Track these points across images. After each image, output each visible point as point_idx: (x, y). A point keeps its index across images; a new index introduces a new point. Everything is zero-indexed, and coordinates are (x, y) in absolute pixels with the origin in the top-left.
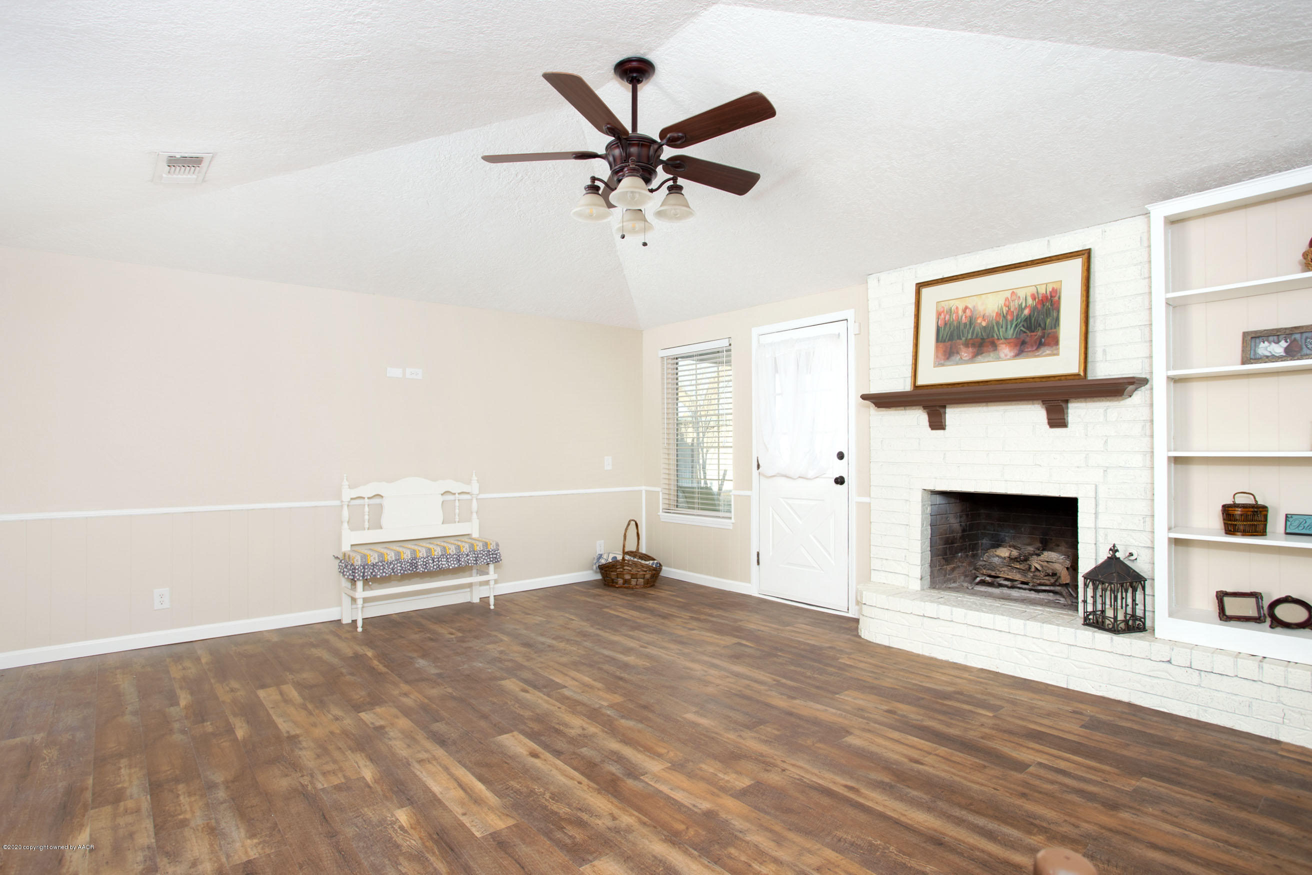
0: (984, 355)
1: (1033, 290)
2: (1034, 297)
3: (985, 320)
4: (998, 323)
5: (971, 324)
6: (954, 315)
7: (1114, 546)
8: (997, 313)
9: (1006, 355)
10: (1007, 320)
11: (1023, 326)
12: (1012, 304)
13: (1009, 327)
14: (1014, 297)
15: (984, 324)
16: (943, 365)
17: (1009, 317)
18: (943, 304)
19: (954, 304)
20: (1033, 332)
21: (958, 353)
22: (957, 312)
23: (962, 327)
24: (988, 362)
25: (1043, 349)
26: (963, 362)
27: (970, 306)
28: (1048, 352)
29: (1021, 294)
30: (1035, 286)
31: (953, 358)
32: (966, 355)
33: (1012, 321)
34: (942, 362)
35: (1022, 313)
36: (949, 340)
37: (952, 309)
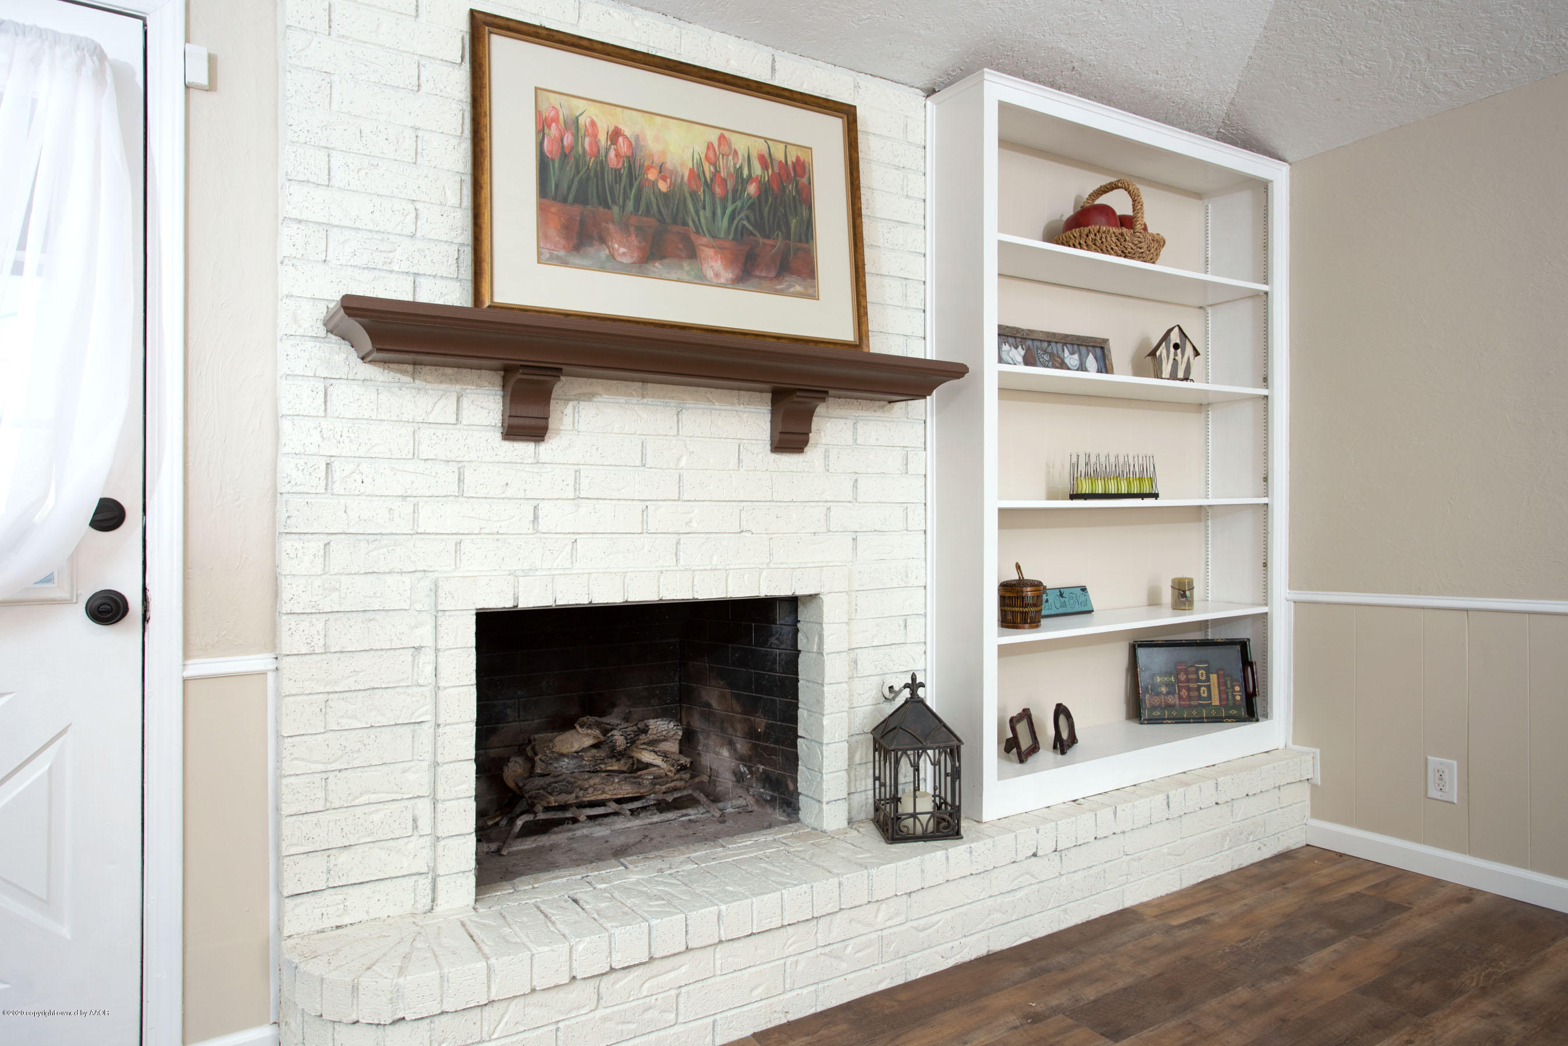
0: (666, 261)
1: (760, 146)
2: (765, 161)
3: (664, 179)
4: (693, 195)
5: (631, 177)
6: (587, 140)
7: (914, 678)
8: (691, 171)
9: (717, 275)
10: (713, 194)
11: (748, 218)
12: (721, 162)
13: (719, 211)
14: (725, 149)
15: (663, 186)
16: (564, 263)
17: (718, 190)
18: (554, 100)
19: (588, 113)
20: (769, 238)
21: (603, 240)
22: (595, 136)
23: (609, 177)
24: (679, 280)
25: (789, 279)
26: (611, 265)
27: (627, 131)
28: (798, 288)
29: (740, 145)
30: (766, 139)
31: (591, 250)
32: (622, 250)
33: (724, 200)
34: (562, 253)
35: (744, 190)
36: (576, 201)
37: (581, 121)
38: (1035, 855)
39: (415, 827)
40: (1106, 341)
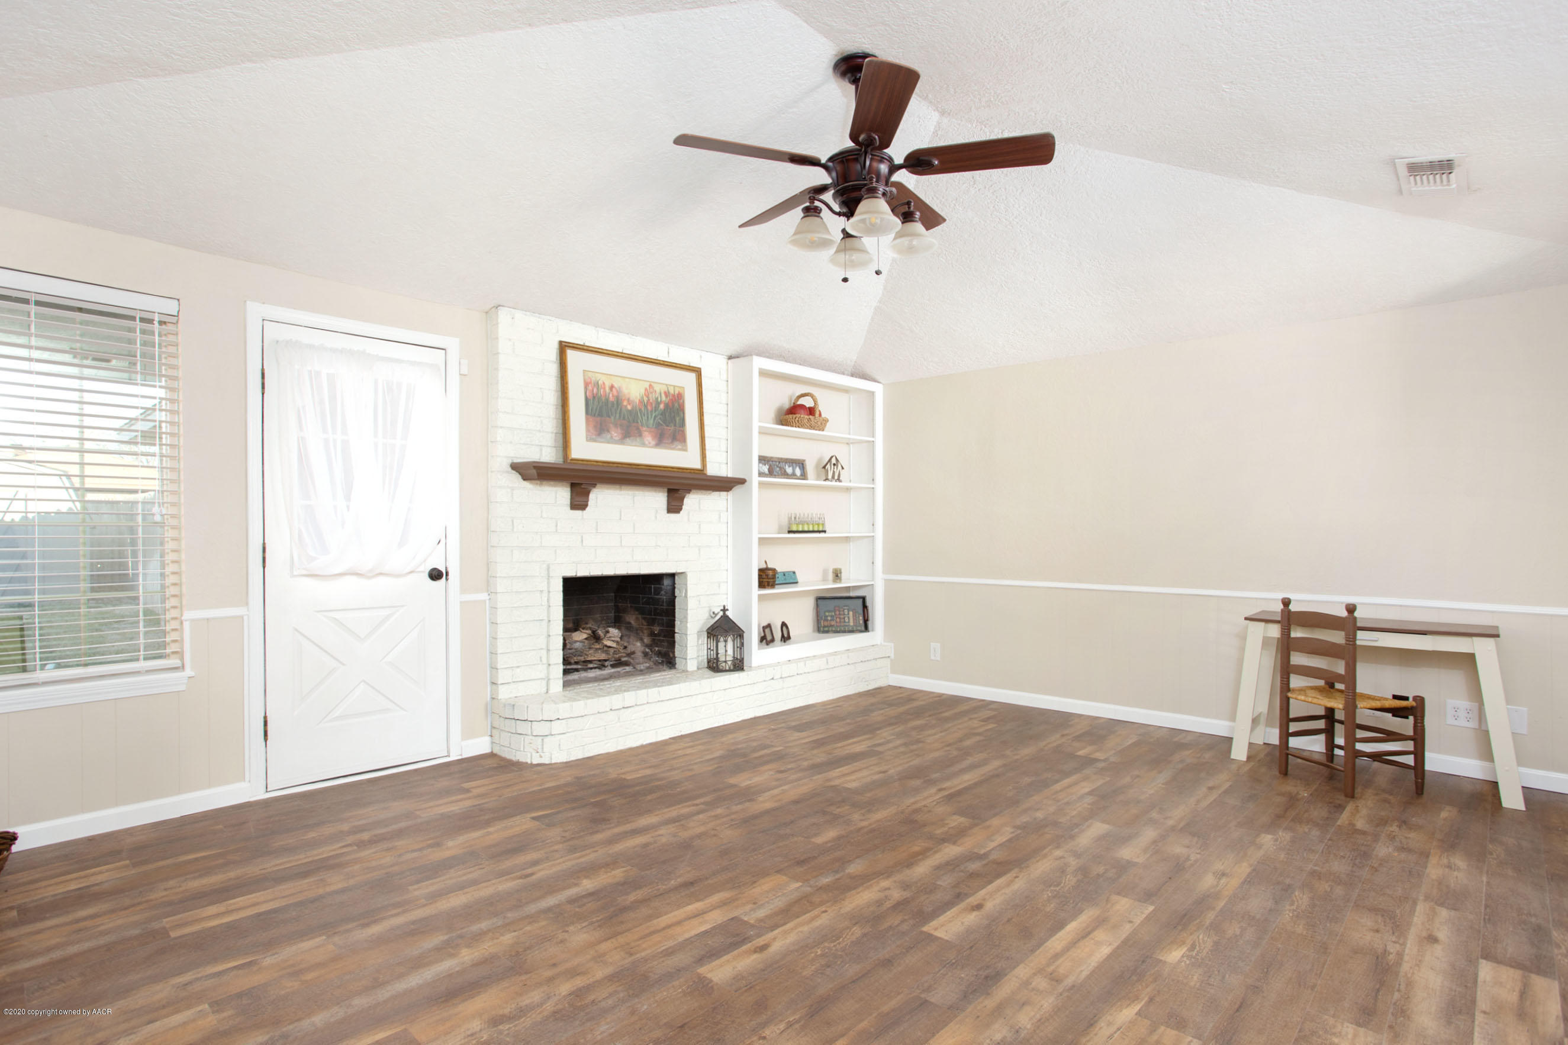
0: (632, 438)
1: (664, 388)
2: (667, 394)
3: (630, 404)
4: (640, 410)
5: (618, 404)
6: (602, 391)
7: (724, 607)
8: (639, 400)
9: (650, 443)
10: (648, 410)
11: (660, 418)
12: (650, 396)
13: (650, 416)
14: (651, 390)
15: (629, 407)
16: (594, 441)
17: (649, 408)
18: (590, 374)
19: (602, 379)
20: (668, 426)
21: (608, 431)
22: (604, 388)
23: (610, 405)
24: (635, 446)
25: (676, 443)
26: (611, 441)
27: (616, 386)
28: (680, 447)
29: (657, 388)
30: (667, 385)
31: (604, 435)
32: (615, 434)
33: (651, 411)
34: (594, 437)
35: (659, 407)
36: (599, 415)
37: (600, 382)
38: (773, 679)
39: (541, 661)
40: (804, 461)
